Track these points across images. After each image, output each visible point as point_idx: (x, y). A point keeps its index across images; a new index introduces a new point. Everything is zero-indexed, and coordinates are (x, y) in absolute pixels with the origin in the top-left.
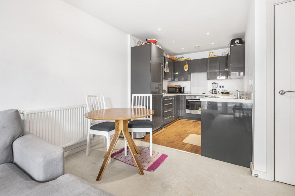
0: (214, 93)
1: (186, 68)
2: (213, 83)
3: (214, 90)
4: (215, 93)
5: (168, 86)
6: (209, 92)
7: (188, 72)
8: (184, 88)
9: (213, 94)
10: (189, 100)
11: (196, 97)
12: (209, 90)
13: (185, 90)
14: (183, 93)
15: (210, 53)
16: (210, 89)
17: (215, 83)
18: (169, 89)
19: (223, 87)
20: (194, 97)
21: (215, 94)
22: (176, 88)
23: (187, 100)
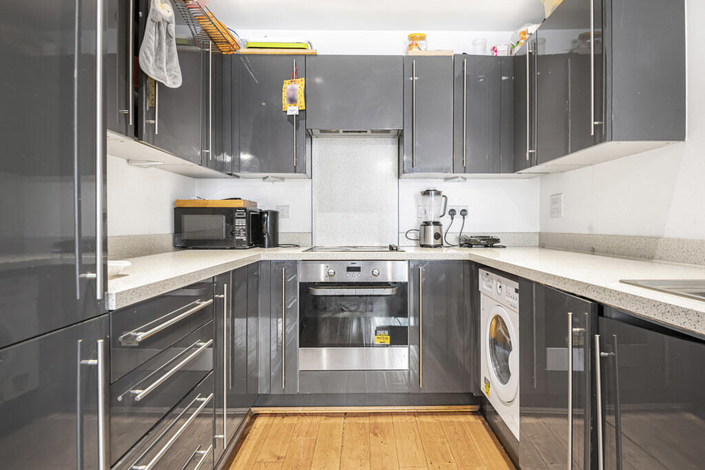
0: (432, 241)
1: (292, 101)
2: (427, 193)
3: (432, 230)
4: (438, 242)
5: (177, 201)
6: (402, 236)
8: (274, 215)
9: (430, 247)
10: (320, 292)
11: (358, 269)
12: (404, 229)
13: (284, 226)
14: (274, 244)
15: (412, 38)
16: (411, 221)
17: (438, 193)
18: (188, 219)
19: (464, 213)
20: (349, 269)
21: (436, 246)
22: (229, 214)
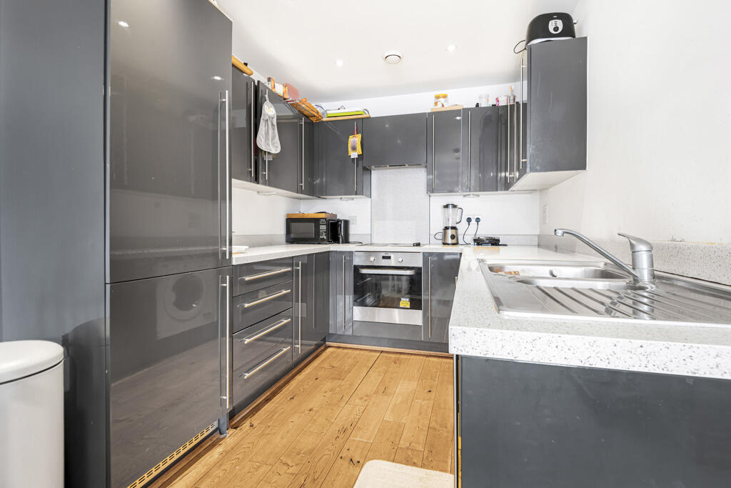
0: (449, 241)
1: (354, 149)
2: (446, 206)
3: (450, 232)
4: (454, 241)
5: (288, 215)
6: (432, 237)
7: (360, 163)
8: (346, 223)
9: (448, 244)
10: (364, 271)
11: (389, 258)
12: (433, 232)
13: (353, 230)
14: (346, 241)
15: (438, 97)
16: (438, 227)
17: (454, 206)
18: (293, 225)
19: (478, 220)
20: (384, 257)
21: (453, 244)
22: (316, 221)
23: (357, 268)
